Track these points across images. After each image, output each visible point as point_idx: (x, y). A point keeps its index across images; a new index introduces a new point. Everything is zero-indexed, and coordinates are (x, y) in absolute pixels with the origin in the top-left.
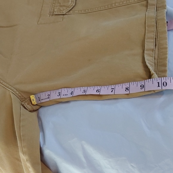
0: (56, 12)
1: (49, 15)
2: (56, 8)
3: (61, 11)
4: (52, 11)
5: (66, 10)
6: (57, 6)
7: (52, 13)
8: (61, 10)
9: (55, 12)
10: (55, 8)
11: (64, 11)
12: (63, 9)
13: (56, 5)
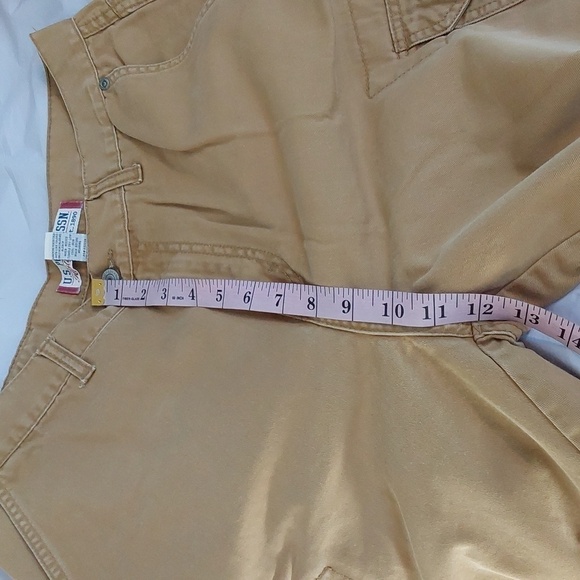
0: (419, 34)
1: (394, 55)
2: (411, 20)
3: (436, 27)
4: (400, 35)
5: (454, 14)
6: (409, 11)
7: (402, 44)
8: (432, 23)
9: (413, 38)
10: (406, 18)
11: (449, 22)
12: (440, 15)
13: (403, 8)
